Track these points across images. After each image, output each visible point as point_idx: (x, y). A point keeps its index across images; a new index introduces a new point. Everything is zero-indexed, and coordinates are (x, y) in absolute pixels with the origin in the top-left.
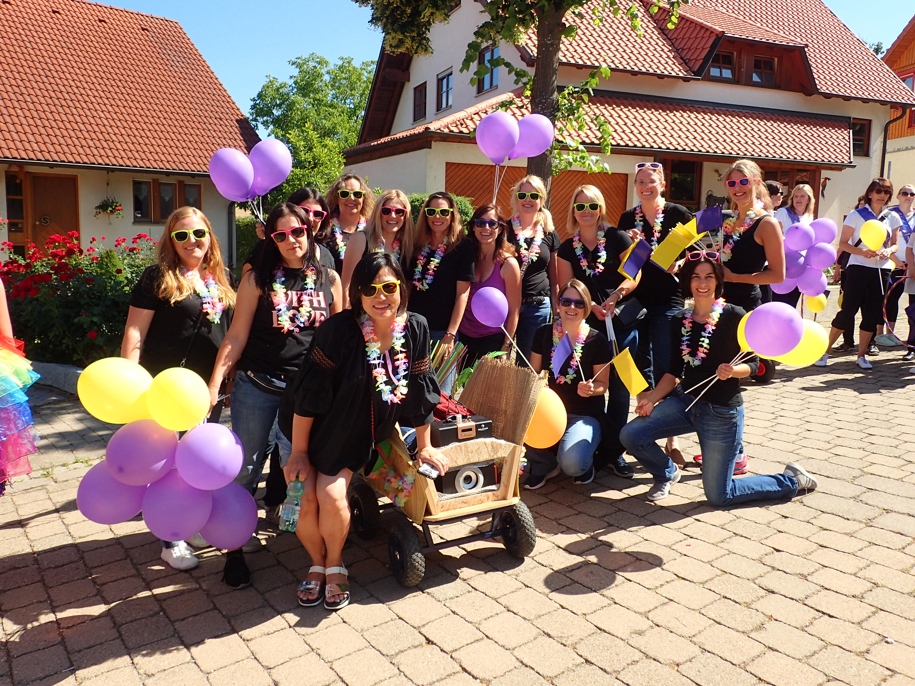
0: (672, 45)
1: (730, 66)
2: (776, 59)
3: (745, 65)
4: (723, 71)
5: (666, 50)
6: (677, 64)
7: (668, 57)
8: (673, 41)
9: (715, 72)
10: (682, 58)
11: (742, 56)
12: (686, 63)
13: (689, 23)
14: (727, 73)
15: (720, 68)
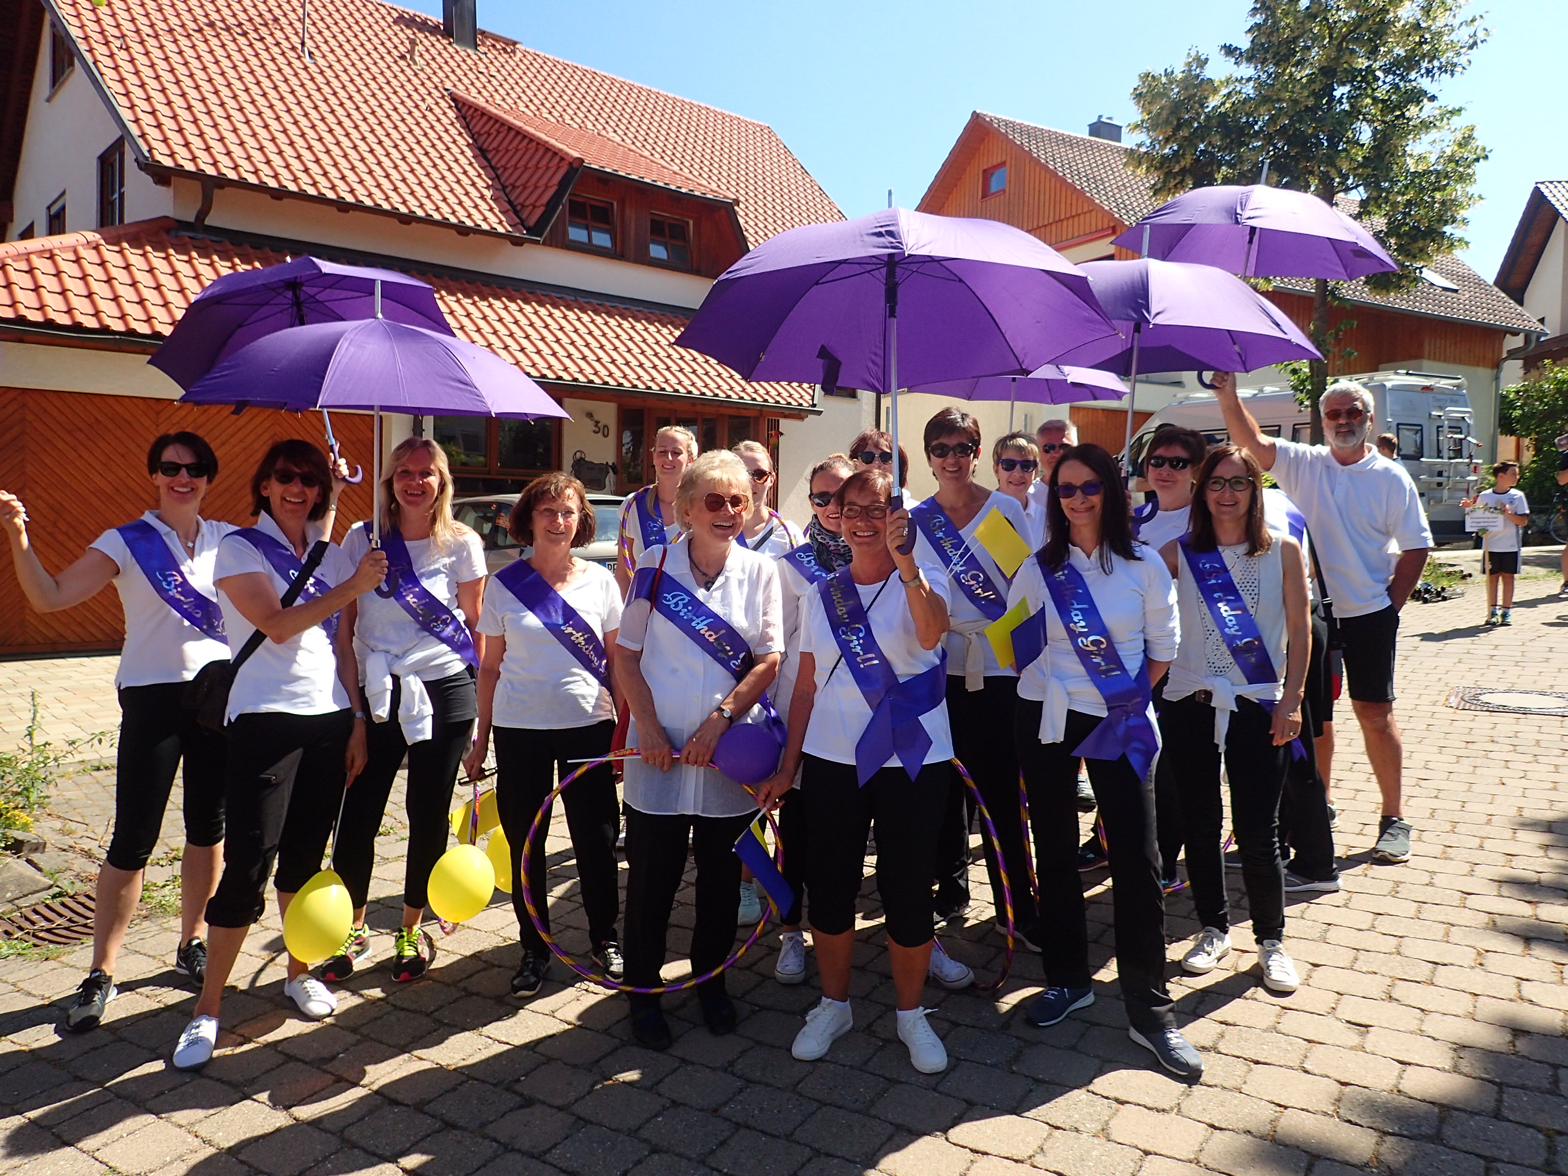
0: (496, 178)
1: (607, 227)
2: (691, 222)
3: (633, 226)
4: (594, 234)
5: (480, 184)
6: (496, 210)
7: (482, 197)
8: (499, 172)
9: (577, 234)
10: (510, 202)
11: (628, 212)
12: (516, 213)
13: (526, 141)
14: (602, 239)
15: (587, 228)
